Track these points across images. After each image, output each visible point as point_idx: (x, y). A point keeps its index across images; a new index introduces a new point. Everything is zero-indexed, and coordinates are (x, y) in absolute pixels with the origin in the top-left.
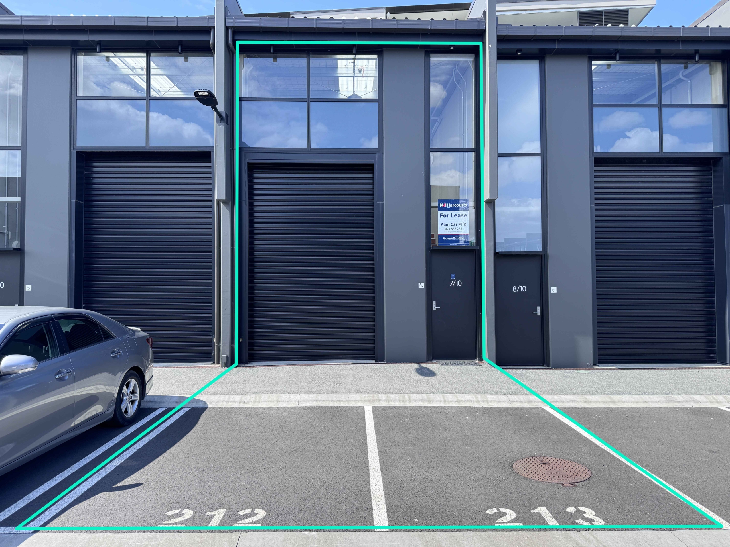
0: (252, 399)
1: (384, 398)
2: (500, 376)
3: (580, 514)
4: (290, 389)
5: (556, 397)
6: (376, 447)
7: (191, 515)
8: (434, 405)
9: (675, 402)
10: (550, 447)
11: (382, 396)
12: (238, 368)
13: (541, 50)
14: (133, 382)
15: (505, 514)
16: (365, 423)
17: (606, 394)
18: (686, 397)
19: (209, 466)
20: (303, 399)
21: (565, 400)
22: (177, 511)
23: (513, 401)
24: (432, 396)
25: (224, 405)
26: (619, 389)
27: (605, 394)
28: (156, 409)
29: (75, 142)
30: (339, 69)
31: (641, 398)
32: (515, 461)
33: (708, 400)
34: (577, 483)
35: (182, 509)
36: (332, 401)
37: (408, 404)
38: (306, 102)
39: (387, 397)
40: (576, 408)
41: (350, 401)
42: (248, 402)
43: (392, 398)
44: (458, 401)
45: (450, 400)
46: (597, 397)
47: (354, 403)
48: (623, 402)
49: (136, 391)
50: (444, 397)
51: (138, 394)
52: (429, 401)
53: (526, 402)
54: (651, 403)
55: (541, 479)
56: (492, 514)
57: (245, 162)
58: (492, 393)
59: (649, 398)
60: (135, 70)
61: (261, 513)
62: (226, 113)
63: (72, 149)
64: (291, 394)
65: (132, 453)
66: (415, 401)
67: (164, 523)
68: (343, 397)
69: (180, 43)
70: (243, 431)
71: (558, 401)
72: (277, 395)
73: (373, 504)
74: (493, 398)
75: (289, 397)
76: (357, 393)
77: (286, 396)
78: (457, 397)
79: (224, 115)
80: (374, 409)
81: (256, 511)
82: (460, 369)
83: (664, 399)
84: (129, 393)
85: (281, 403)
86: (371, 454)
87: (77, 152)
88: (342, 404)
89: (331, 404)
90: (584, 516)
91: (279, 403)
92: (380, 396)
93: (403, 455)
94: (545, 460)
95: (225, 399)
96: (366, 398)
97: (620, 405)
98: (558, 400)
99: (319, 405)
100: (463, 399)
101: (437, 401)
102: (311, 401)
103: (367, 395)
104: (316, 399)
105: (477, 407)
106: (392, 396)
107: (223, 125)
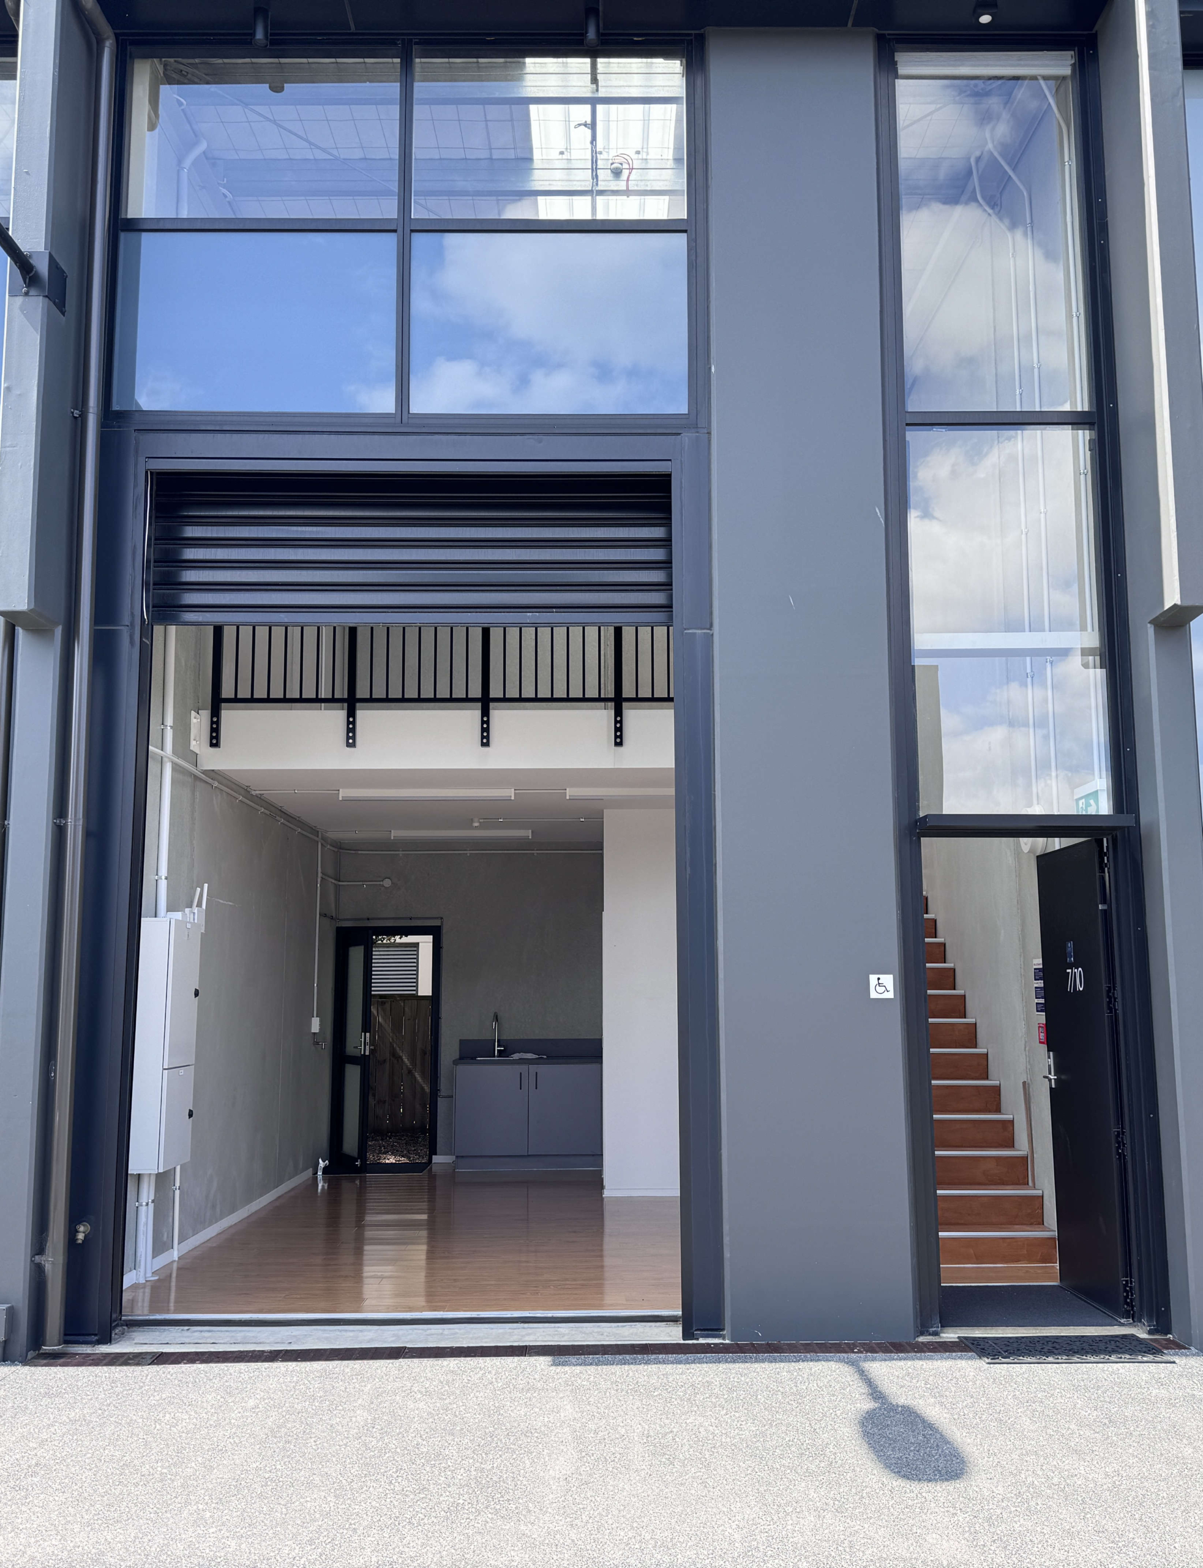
30: (537, 163)
38: (393, 236)
57: (136, 468)
62: (51, 259)
79: (42, 267)
107: (38, 304)
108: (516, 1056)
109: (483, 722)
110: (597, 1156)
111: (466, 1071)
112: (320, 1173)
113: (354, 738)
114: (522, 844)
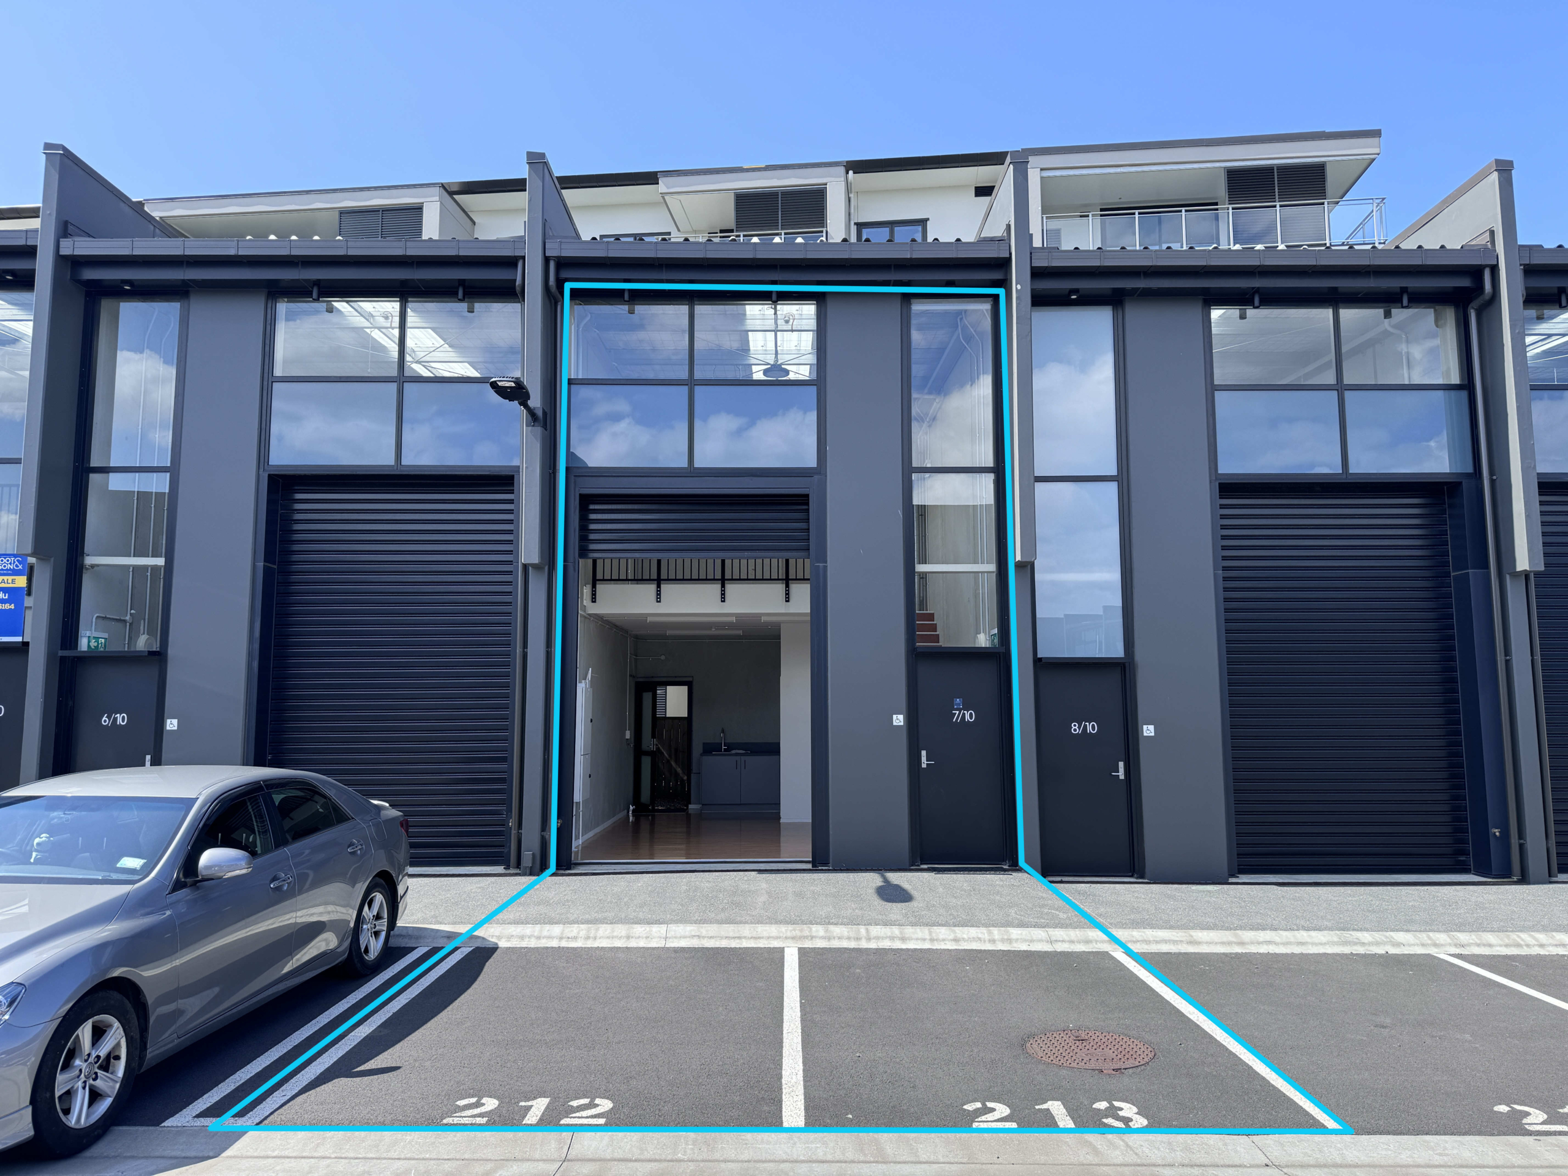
0: (583, 933)
1: (822, 933)
2: (1044, 895)
3: (1113, 1112)
4: (650, 916)
5: (1136, 934)
6: (799, 1014)
7: (496, 1106)
8: (911, 945)
9: (1356, 944)
10: (1100, 1016)
11: (818, 930)
12: (554, 878)
13: (1115, 290)
14: (379, 898)
15: (993, 1110)
16: (782, 976)
17: (1231, 929)
18: (1378, 936)
19: (516, 1038)
20: (673, 933)
21: (1151, 939)
22: (473, 1100)
23: (1056, 941)
24: (909, 930)
25: (533, 943)
26: (1259, 921)
27: (1229, 929)
28: (412, 949)
29: (266, 458)
31: (1294, 936)
32: (1032, 1036)
33: (1418, 942)
34: (1126, 1069)
35: (480, 1098)
36: (726, 937)
37: (864, 945)
38: (687, 388)
39: (827, 931)
40: (1171, 953)
41: (759, 938)
42: (575, 938)
43: (835, 934)
44: (956, 940)
45: (941, 937)
46: (1211, 934)
47: (766, 942)
48: (1259, 943)
49: (382, 915)
50: (930, 933)
51: (386, 920)
52: (903, 939)
53: (1080, 942)
54: (1310, 947)
55: (1068, 1063)
56: (971, 1110)
57: (575, 492)
58: (1022, 925)
59: (1309, 936)
60: (374, 320)
61: (605, 1105)
62: (543, 410)
63: (261, 470)
64: (652, 924)
65: (385, 1019)
66: (877, 938)
67: (455, 1115)
68: (746, 930)
69: (462, 282)
70: (569, 986)
71: (1138, 941)
72: (627, 926)
73: (784, 1094)
74: (1021, 934)
75: (648, 929)
76: (772, 923)
77: (643, 929)
78: (956, 933)
79: (540, 413)
80: (802, 952)
81: (598, 1101)
82: (970, 881)
83: (1336, 939)
84: (372, 918)
85: (633, 939)
86: (788, 1024)
87: (269, 475)
88: (745, 944)
89: (724, 944)
90: (1118, 1114)
91: (631, 940)
92: (814, 929)
93: (843, 1025)
94: (1083, 1036)
95: (534, 932)
96: (789, 932)
97: (1253, 948)
98: (1140, 939)
99: (701, 944)
100: (965, 936)
101: (917, 939)
102: (689, 937)
103: (790, 927)
104: (697, 934)
105: (989, 951)
106: (837, 930)
107: (539, 430)
108: (734, 752)
109: (722, 591)
110: (777, 805)
111: (709, 760)
112: (631, 812)
113: (660, 598)
114: (739, 637)
